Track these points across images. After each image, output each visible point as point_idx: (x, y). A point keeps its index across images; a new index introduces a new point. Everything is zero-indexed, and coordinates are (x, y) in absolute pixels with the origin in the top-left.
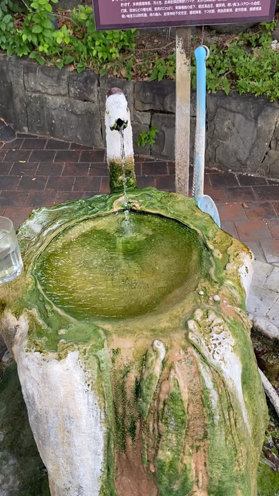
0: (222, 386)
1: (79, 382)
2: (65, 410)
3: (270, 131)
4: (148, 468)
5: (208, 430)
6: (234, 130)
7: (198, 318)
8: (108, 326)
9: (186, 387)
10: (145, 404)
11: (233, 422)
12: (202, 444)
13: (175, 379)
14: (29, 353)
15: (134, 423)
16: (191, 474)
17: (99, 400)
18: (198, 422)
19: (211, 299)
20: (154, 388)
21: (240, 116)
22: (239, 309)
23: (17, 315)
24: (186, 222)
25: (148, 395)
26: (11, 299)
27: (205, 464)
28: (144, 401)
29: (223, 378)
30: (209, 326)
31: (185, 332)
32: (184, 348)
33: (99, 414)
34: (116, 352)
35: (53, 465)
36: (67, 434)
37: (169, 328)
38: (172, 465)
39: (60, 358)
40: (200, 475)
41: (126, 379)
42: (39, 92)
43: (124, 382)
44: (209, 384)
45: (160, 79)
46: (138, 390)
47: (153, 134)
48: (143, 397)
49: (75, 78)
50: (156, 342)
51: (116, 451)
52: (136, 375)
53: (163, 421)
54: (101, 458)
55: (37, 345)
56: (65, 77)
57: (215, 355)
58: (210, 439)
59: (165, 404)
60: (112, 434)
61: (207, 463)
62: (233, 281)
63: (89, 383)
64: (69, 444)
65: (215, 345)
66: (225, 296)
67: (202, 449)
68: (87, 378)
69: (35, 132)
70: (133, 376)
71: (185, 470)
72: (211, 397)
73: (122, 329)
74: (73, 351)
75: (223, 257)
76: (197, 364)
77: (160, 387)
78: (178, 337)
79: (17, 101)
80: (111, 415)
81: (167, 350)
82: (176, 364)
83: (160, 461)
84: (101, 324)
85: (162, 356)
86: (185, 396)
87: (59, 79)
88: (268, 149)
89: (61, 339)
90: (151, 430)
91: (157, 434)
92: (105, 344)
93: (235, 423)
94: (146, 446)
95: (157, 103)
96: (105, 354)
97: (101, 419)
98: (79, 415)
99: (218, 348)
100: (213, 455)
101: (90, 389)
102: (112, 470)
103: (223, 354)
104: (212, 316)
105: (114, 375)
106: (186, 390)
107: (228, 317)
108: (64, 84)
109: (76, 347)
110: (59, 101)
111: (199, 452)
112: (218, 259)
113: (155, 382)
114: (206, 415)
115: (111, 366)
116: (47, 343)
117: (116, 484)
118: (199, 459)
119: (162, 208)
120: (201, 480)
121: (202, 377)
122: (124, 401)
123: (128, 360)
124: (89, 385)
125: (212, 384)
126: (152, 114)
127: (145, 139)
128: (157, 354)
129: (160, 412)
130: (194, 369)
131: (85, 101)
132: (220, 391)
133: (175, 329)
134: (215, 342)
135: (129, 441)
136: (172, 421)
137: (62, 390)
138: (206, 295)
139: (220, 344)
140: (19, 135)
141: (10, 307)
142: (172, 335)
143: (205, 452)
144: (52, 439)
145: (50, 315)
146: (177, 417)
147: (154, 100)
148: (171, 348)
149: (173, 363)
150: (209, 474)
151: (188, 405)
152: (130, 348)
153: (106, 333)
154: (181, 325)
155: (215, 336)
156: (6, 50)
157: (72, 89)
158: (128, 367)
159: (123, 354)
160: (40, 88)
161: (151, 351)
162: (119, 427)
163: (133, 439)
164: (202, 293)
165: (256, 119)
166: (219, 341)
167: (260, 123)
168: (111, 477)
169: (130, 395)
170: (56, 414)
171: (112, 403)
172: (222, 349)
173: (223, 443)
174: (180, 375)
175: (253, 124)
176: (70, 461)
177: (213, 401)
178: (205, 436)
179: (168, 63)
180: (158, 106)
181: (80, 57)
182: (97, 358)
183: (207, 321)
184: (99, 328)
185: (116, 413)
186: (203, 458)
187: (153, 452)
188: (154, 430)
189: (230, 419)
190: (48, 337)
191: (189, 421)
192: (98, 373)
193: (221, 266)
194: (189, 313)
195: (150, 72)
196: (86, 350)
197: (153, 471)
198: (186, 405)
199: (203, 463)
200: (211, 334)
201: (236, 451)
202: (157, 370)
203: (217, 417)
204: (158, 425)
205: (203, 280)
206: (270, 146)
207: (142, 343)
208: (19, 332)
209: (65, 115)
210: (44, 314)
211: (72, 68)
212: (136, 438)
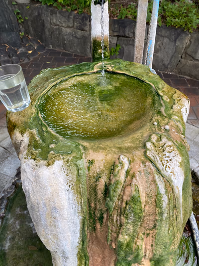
0: (171, 192)
1: (62, 183)
2: (52, 203)
3: (182, 48)
4: (111, 245)
5: (158, 224)
6: (162, 47)
7: (154, 141)
8: (86, 144)
9: (144, 192)
10: (111, 203)
11: (175, 218)
12: (151, 232)
13: (136, 185)
14: (26, 160)
15: (102, 214)
16: (142, 252)
17: (77, 197)
18: (151, 218)
19: (163, 128)
20: (119, 191)
21: (167, 39)
22: (183, 136)
23: (22, 133)
24: (143, 79)
25: (114, 196)
26: (20, 122)
27: (152, 245)
28: (111, 201)
29: (173, 186)
30: (163, 147)
31: (144, 150)
32: (144, 162)
33: (77, 207)
34: (91, 162)
35: (45, 239)
36: (53, 219)
37: (132, 147)
38: (128, 245)
39: (49, 165)
40: (148, 252)
41: (98, 183)
42: (58, 25)
43: (96, 185)
44: (162, 191)
45: (123, 18)
46: (107, 192)
47: (118, 49)
48: (110, 197)
49: (77, 17)
50: (122, 157)
51: (88, 231)
52: (106, 180)
53: (125, 216)
54: (78, 235)
55: (33, 154)
56: (72, 17)
57: (167, 169)
58: (157, 229)
59: (127, 204)
60: (86, 221)
61: (154, 244)
62: (178, 117)
63: (70, 184)
64: (55, 226)
65: (167, 161)
66: (173, 126)
67: (151, 235)
68: (68, 181)
69: (55, 48)
70: (103, 181)
71: (138, 249)
72: (163, 201)
73: (96, 146)
74: (59, 160)
75: (170, 101)
76: (153, 174)
77: (124, 191)
78: (139, 153)
79: (46, 30)
80: (86, 208)
81: (130, 162)
82: (137, 174)
83: (120, 241)
84: (81, 142)
85: (126, 167)
86: (143, 199)
87: (69, 17)
88: (180, 58)
89: (50, 151)
90: (115, 221)
91: (119, 224)
92: (83, 156)
93: (176, 218)
94: (110, 231)
95: (121, 31)
96: (83, 163)
97: (78, 210)
98: (62, 207)
99: (169, 163)
100: (158, 240)
101: (70, 189)
102: (85, 243)
103: (173, 168)
104: (164, 140)
105: (89, 179)
106: (144, 195)
107: (176, 141)
108: (71, 21)
109: (62, 157)
110: (68, 30)
111: (148, 238)
112: (167, 102)
113: (120, 187)
114: (157, 214)
115: (87, 173)
116: (40, 153)
117: (88, 250)
118: (148, 242)
119: (127, 70)
120: (147, 255)
121: (157, 185)
122: (96, 200)
123: (100, 169)
124: (70, 186)
125: (164, 190)
126: (118, 38)
127: (114, 51)
128: (122, 165)
129: (123, 209)
130: (151, 179)
131: (82, 30)
132: (170, 196)
133: (136, 148)
134: (167, 159)
135: (98, 226)
136: (132, 217)
137: (50, 189)
138: (158, 125)
139: (171, 160)
140: (47, 49)
141: (18, 127)
142: (134, 152)
143: (153, 237)
144: (43, 223)
145: (45, 134)
146: (135, 213)
147: (119, 30)
148: (133, 161)
149: (134, 173)
150: (154, 251)
151: (145, 205)
152: (102, 160)
153: (85, 148)
154: (141, 145)
155: (167, 154)
156: (41, 2)
157: (76, 24)
158: (100, 174)
159: (97, 164)
160: (59, 23)
161: (117, 163)
162: (91, 216)
163: (101, 225)
164: (156, 123)
165: (175, 41)
166: (170, 159)
167: (178, 43)
168: (85, 247)
169: (100, 194)
170: (45, 206)
171: (86, 200)
172: (172, 164)
173: (166, 232)
174: (140, 183)
175: (173, 43)
176: (56, 237)
177: (164, 203)
178: (155, 227)
179: (128, 10)
180: (121, 33)
181: (80, 6)
182: (77, 166)
183: (161, 143)
184: (79, 144)
185: (90, 206)
186: (151, 241)
187: (115, 235)
188: (117, 221)
189: (173, 215)
190: (42, 149)
191: (144, 217)
192: (77, 177)
193: (169, 106)
194: (147, 137)
195: (118, 14)
196: (68, 159)
197: (114, 247)
198: (143, 205)
199: (150, 245)
200: (164, 153)
201: (174, 237)
202: (122, 177)
203: (165, 215)
204: (120, 218)
205: (156, 115)
206: (182, 57)
207: (110, 157)
208: (23, 145)
209: (72, 38)
210: (40, 133)
211: (76, 12)
212: (103, 224)
